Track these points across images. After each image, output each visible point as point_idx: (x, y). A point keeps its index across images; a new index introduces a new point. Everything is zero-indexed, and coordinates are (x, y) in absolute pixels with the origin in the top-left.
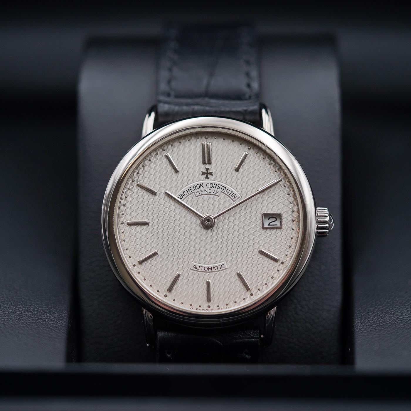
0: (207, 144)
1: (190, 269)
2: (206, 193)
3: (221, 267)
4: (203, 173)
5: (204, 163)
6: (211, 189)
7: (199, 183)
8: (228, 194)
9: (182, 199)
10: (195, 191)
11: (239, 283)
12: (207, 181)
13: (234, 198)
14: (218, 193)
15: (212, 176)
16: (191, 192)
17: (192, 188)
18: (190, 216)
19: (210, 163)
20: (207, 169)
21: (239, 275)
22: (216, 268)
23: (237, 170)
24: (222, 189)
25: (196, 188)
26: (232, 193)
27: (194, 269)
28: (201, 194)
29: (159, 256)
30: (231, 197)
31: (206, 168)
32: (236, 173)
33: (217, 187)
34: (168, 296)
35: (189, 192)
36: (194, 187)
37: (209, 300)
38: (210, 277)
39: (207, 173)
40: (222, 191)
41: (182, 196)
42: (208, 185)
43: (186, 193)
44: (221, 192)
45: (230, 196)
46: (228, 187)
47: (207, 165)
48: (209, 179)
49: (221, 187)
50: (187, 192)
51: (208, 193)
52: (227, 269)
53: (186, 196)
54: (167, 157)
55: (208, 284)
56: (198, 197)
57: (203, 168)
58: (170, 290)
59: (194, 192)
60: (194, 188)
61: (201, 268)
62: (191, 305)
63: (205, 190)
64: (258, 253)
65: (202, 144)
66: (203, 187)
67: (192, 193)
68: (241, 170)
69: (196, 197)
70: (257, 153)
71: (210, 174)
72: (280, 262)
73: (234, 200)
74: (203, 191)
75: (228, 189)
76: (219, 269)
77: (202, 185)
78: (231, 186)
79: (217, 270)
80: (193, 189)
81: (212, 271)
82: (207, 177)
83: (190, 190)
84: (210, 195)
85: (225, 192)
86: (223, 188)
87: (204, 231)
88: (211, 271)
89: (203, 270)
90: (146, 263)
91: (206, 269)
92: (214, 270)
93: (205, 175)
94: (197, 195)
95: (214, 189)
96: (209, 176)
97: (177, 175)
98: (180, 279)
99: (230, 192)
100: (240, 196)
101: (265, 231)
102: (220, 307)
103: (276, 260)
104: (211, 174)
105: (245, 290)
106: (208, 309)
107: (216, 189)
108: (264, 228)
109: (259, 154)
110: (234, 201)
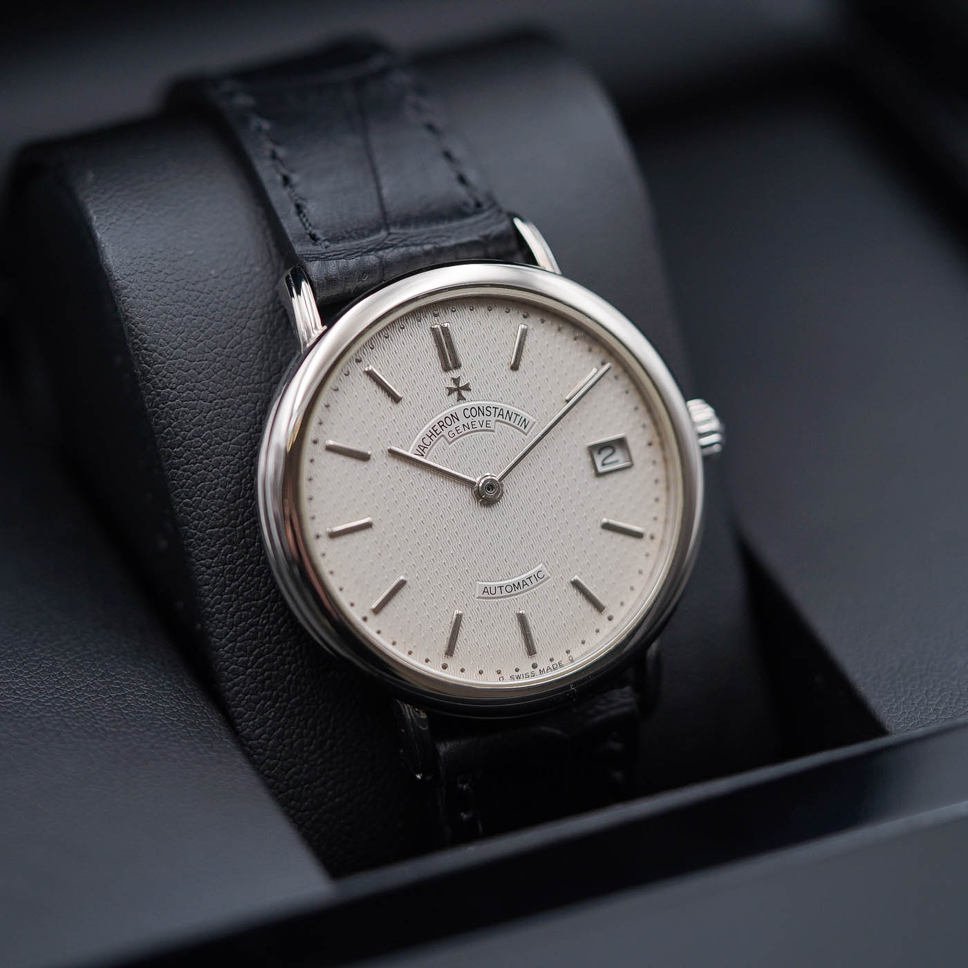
0: (442, 327)
1: (479, 597)
2: (467, 431)
3: (536, 576)
4: (451, 391)
5: (446, 369)
6: (475, 419)
7: (447, 412)
8: (511, 422)
9: (423, 455)
10: (445, 432)
11: (580, 600)
12: (463, 405)
13: (525, 427)
14: (492, 424)
15: (469, 392)
16: (438, 437)
17: (437, 427)
18: (448, 486)
19: (457, 365)
20: (456, 381)
21: (576, 584)
22: (528, 581)
23: (515, 367)
24: (497, 415)
25: (445, 424)
26: (518, 418)
27: (486, 595)
28: (457, 435)
29: (409, 587)
30: (519, 426)
31: (453, 378)
32: (515, 374)
33: (486, 412)
34: (449, 666)
35: (432, 437)
36: (441, 424)
37: (531, 651)
38: (521, 603)
39: (458, 390)
40: (498, 419)
41: (422, 449)
42: (467, 413)
43: (427, 441)
44: (497, 421)
45: (516, 424)
46: (506, 407)
47: (454, 371)
48: (465, 399)
49: (493, 411)
50: (430, 437)
51: (471, 430)
52: (549, 577)
53: (429, 447)
54: (370, 374)
55: (522, 619)
56: (454, 443)
57: (446, 380)
58: (450, 651)
59: (443, 436)
60: (441, 427)
61: (498, 590)
62: (499, 672)
63: (464, 425)
64: (600, 530)
65: (433, 330)
66: (458, 419)
67: (440, 437)
68: (523, 365)
69: (450, 443)
70: (543, 321)
71: (464, 389)
72: (647, 537)
73: (526, 431)
74: (461, 428)
75: (508, 412)
76: (535, 582)
77: (454, 417)
78: (512, 404)
79: (531, 586)
80: (440, 430)
81: (522, 590)
82: (461, 398)
83: (433, 433)
84: (476, 433)
85: (504, 420)
86: (498, 411)
87: (484, 512)
88: (519, 590)
89: (505, 593)
90: (388, 609)
91: (509, 589)
92: (526, 587)
93: (456, 393)
94: (450, 440)
95: (481, 418)
96: (464, 393)
97: (400, 406)
98: (464, 622)
99: (514, 416)
100: (535, 420)
101: (602, 479)
102: (556, 661)
103: (638, 535)
104: (467, 388)
105: (595, 612)
106: (534, 670)
107: (486, 418)
108: (598, 475)
109: (548, 322)
110: (526, 434)
